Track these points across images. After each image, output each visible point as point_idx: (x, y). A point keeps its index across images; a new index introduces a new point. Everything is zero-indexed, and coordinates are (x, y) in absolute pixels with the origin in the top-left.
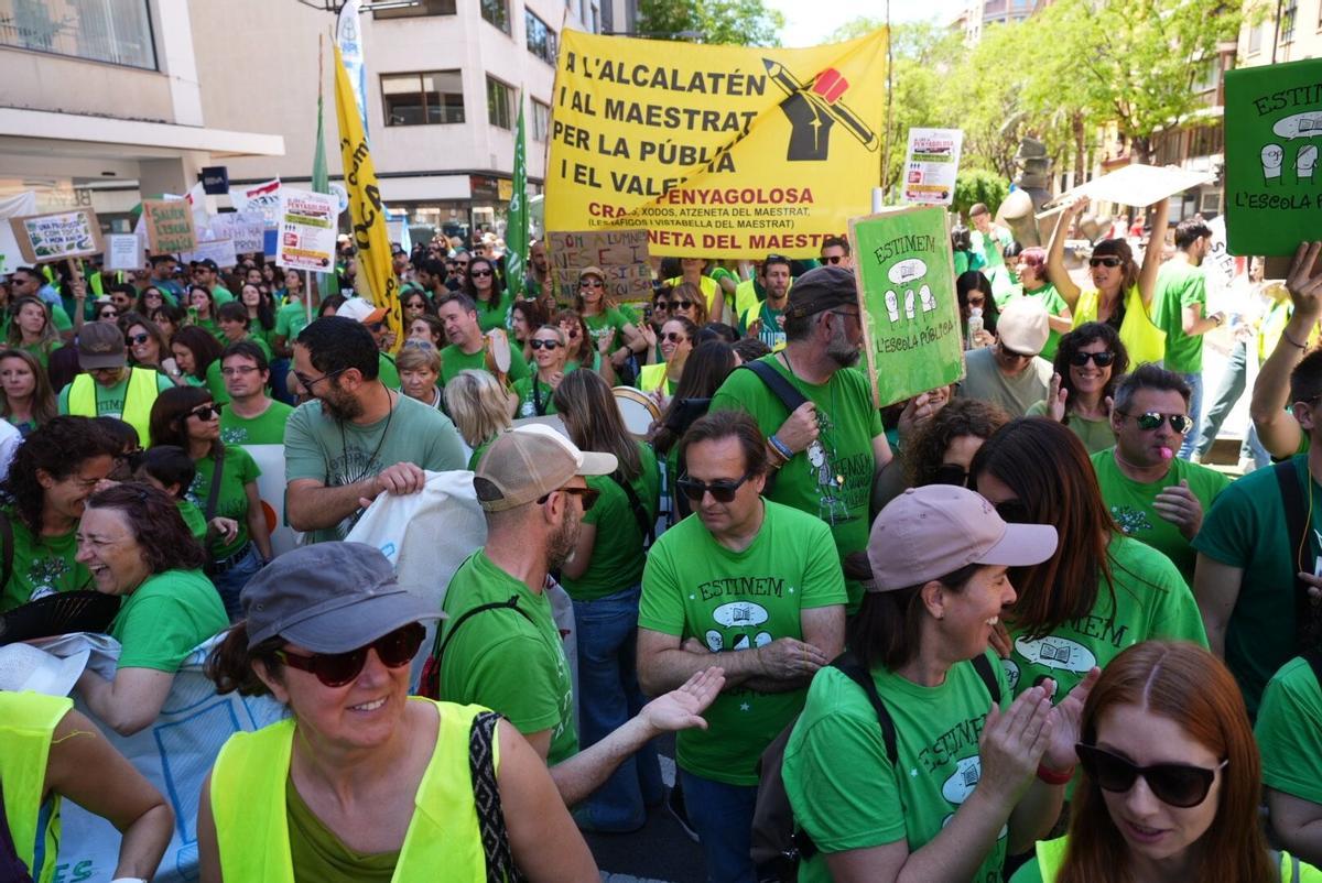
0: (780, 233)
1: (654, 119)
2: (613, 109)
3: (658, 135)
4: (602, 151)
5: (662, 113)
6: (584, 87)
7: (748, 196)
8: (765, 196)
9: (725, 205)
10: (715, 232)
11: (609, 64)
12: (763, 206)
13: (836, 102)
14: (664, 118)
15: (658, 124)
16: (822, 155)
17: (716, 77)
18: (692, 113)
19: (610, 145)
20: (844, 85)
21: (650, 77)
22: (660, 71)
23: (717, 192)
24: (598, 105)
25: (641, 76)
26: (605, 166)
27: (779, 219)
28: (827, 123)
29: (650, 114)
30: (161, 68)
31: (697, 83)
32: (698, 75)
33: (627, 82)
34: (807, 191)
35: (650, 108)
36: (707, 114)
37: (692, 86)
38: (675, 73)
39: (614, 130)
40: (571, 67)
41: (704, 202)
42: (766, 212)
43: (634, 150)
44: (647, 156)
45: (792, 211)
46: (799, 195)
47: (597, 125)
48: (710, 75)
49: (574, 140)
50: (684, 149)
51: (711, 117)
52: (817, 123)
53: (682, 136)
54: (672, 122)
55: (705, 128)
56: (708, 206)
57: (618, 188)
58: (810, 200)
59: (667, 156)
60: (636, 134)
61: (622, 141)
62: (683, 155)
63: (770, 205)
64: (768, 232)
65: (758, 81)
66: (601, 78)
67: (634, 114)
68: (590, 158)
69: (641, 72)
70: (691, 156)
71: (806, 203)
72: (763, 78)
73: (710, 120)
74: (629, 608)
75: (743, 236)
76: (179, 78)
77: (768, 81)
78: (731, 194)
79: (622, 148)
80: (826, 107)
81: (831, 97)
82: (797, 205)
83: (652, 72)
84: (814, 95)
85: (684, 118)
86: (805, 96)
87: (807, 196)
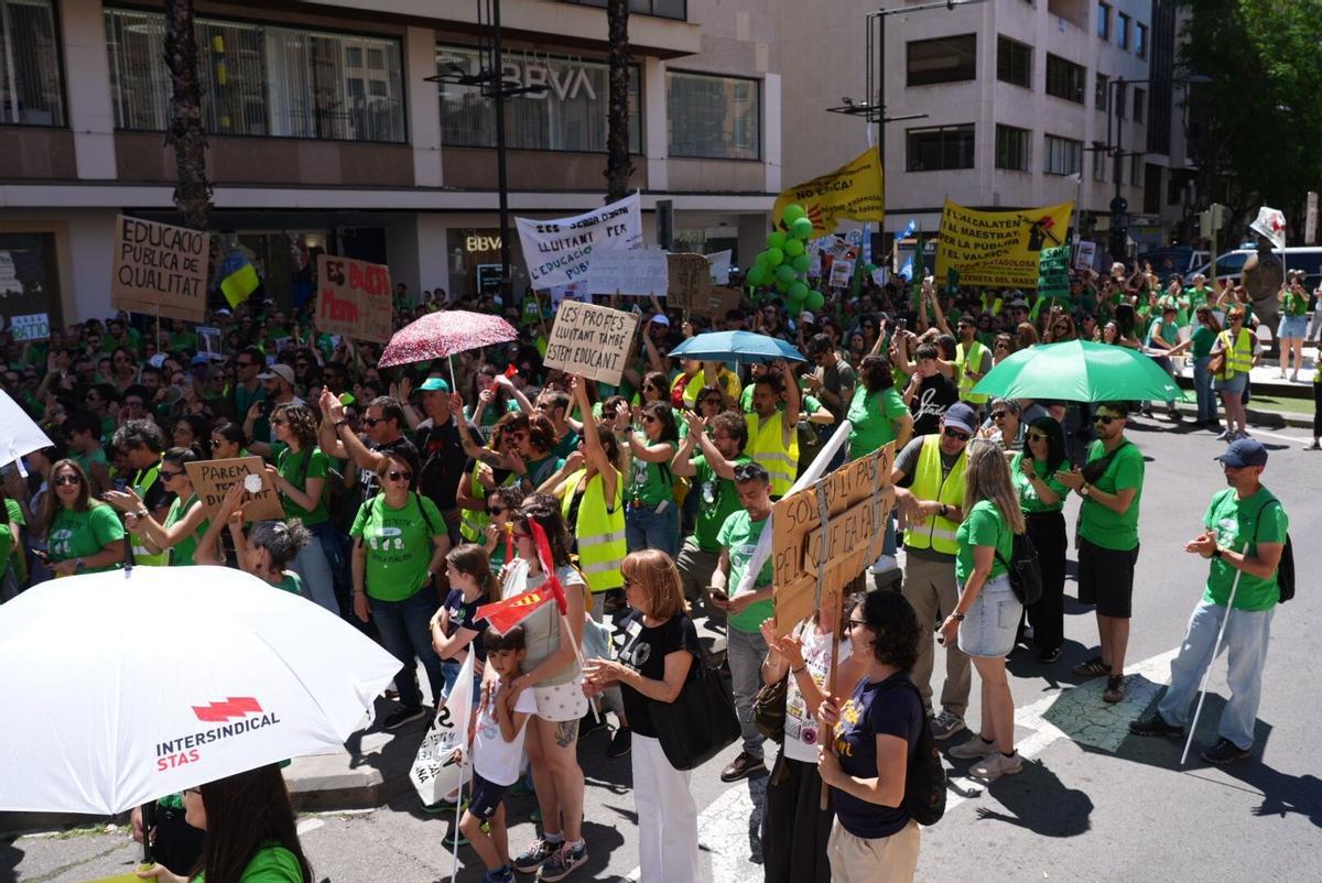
0: (1023, 278)
1: (979, 235)
2: (964, 231)
3: (981, 241)
4: (959, 245)
5: (982, 233)
6: (954, 222)
7: (1012, 263)
8: (1018, 263)
10: (1000, 276)
12: (1017, 267)
13: (1049, 231)
14: (983, 235)
15: (981, 237)
16: (1039, 248)
17: (1001, 223)
18: (993, 234)
19: (963, 243)
20: (1052, 224)
21: (978, 223)
22: (982, 221)
24: (959, 229)
25: (976, 222)
26: (961, 252)
28: (1044, 237)
31: (995, 224)
33: (971, 223)
36: (998, 233)
38: (987, 221)
39: (965, 238)
40: (949, 214)
42: (1018, 269)
43: (972, 246)
45: (1028, 270)
47: (958, 236)
49: (949, 241)
52: (1040, 238)
53: (990, 241)
54: (986, 236)
55: (997, 237)
57: (965, 259)
60: (972, 240)
61: (967, 243)
63: (1020, 267)
64: (1019, 277)
67: (972, 233)
68: (955, 248)
73: (1000, 236)
75: (1010, 278)
77: (1021, 222)
78: (1006, 262)
79: (967, 245)
80: (1045, 233)
81: (1047, 230)
82: (1029, 268)
84: (1040, 227)
85: (990, 235)
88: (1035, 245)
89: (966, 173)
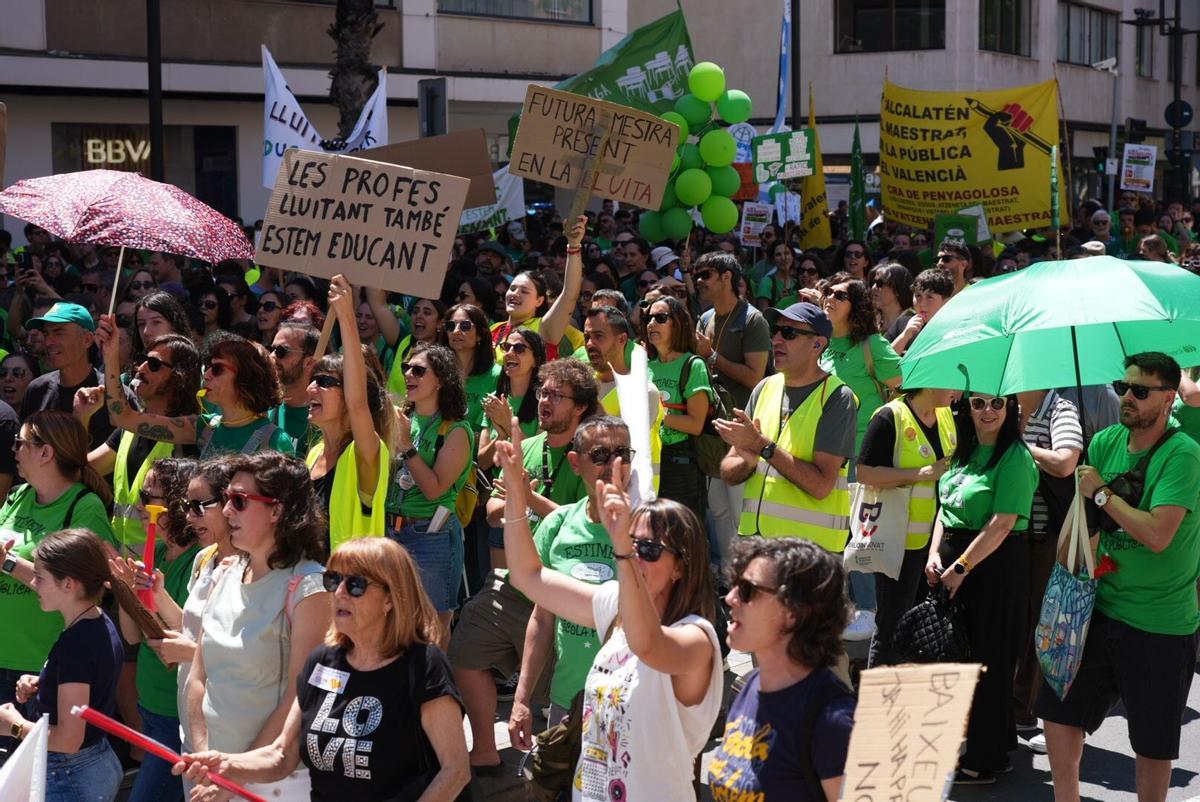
0: (1002, 215)
1: (905, 135)
5: (909, 131)
7: (977, 194)
8: (988, 193)
9: (964, 201)
12: (988, 200)
13: (1026, 131)
14: (909, 135)
15: (907, 138)
16: (1020, 164)
17: (938, 110)
18: (925, 131)
20: (1030, 120)
21: (902, 110)
22: (907, 107)
23: (957, 193)
25: (899, 109)
27: (999, 206)
28: (1021, 144)
29: (903, 132)
31: (927, 113)
32: (927, 109)
34: (1014, 188)
35: (903, 128)
36: (933, 131)
37: (924, 116)
38: (915, 108)
41: (951, 198)
42: (990, 203)
44: (904, 157)
45: (1007, 201)
46: (1010, 190)
48: (934, 109)
50: (920, 151)
51: (937, 133)
52: (1015, 146)
53: (920, 144)
54: (914, 137)
55: (933, 139)
56: (954, 201)
58: (1017, 193)
59: (913, 156)
62: (921, 155)
63: (992, 199)
65: (964, 111)
69: (899, 108)
70: (925, 155)
71: (1015, 195)
72: (967, 110)
77: (971, 111)
78: (967, 194)
80: (1020, 135)
81: (1022, 129)
82: (1009, 197)
83: (904, 107)
84: (1012, 129)
85: (920, 134)
87: (1015, 190)
88: (1010, 159)
89: (931, 56)
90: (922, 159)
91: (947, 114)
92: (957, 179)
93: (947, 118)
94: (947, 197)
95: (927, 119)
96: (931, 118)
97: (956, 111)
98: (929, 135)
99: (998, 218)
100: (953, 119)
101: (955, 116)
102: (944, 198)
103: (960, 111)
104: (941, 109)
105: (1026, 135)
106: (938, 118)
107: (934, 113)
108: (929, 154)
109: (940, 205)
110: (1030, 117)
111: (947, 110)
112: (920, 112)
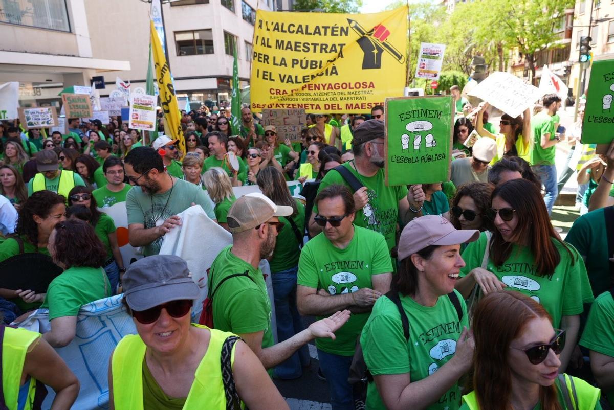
0: (360, 102)
1: (298, 48)
2: (279, 44)
3: (300, 56)
4: (275, 64)
5: (301, 45)
6: (266, 35)
7: (344, 86)
8: (352, 86)
9: (334, 90)
10: (330, 103)
11: (277, 24)
12: (351, 90)
13: (384, 41)
14: (302, 47)
15: (300, 51)
16: (378, 66)
17: (326, 28)
18: (315, 45)
19: (278, 61)
20: (388, 33)
21: (295, 29)
22: (300, 26)
23: (330, 84)
24: (272, 43)
25: (292, 29)
26: (276, 71)
27: (359, 96)
28: (380, 51)
29: (296, 46)
30: (72, 31)
31: (317, 31)
32: (317, 27)
33: (285, 32)
34: (371, 83)
35: (296, 43)
36: (322, 45)
37: (315, 33)
38: (307, 27)
39: (280, 54)
40: (260, 26)
41: (324, 89)
42: (353, 93)
43: (289, 63)
44: (295, 65)
45: (365, 92)
46: (368, 85)
47: (273, 52)
48: (323, 27)
49: (262, 60)
50: (312, 62)
52: (375, 51)
53: (311, 56)
54: (306, 49)
55: (321, 52)
56: (326, 91)
57: (282, 81)
58: (373, 87)
59: (304, 65)
60: (289, 55)
61: (283, 59)
62: (311, 65)
63: (355, 90)
64: (354, 102)
65: (345, 29)
66: (274, 30)
67: (289, 47)
68: (269, 67)
69: (291, 27)
70: (315, 65)
71: (371, 89)
72: (348, 28)
73: (324, 48)
74: (293, 276)
75: (342, 104)
76: (80, 35)
77: (350, 30)
78: (337, 85)
79: (283, 63)
80: (380, 44)
81: (382, 39)
82: (367, 90)
83: (297, 26)
84: (374, 38)
85: (312, 47)
86: (370, 39)
87: (372, 85)
88: (371, 62)
90: (311, 68)
91: (333, 31)
92: (331, 74)
93: (332, 34)
94: (321, 88)
95: (317, 35)
96: (320, 34)
97: (339, 30)
98: (318, 48)
99: (357, 105)
100: (337, 35)
101: (339, 33)
102: (319, 89)
103: (342, 29)
104: (329, 27)
105: (384, 44)
106: (326, 34)
107: (322, 31)
108: (318, 65)
109: (314, 94)
110: (387, 31)
111: (333, 28)
112: (311, 30)
